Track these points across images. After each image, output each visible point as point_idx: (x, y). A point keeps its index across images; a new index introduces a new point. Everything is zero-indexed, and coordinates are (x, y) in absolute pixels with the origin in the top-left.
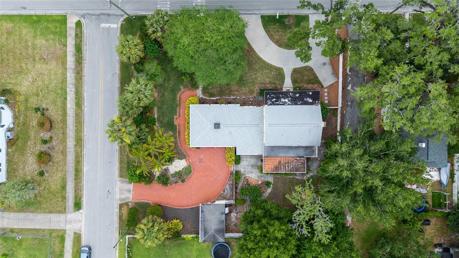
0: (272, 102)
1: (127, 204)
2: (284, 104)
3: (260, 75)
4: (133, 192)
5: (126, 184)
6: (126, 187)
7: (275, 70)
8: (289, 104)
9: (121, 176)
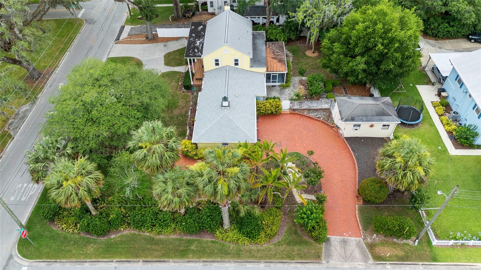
1: (371, 247)
4: (345, 236)
5: (333, 248)
6: (338, 248)
9: (317, 257)
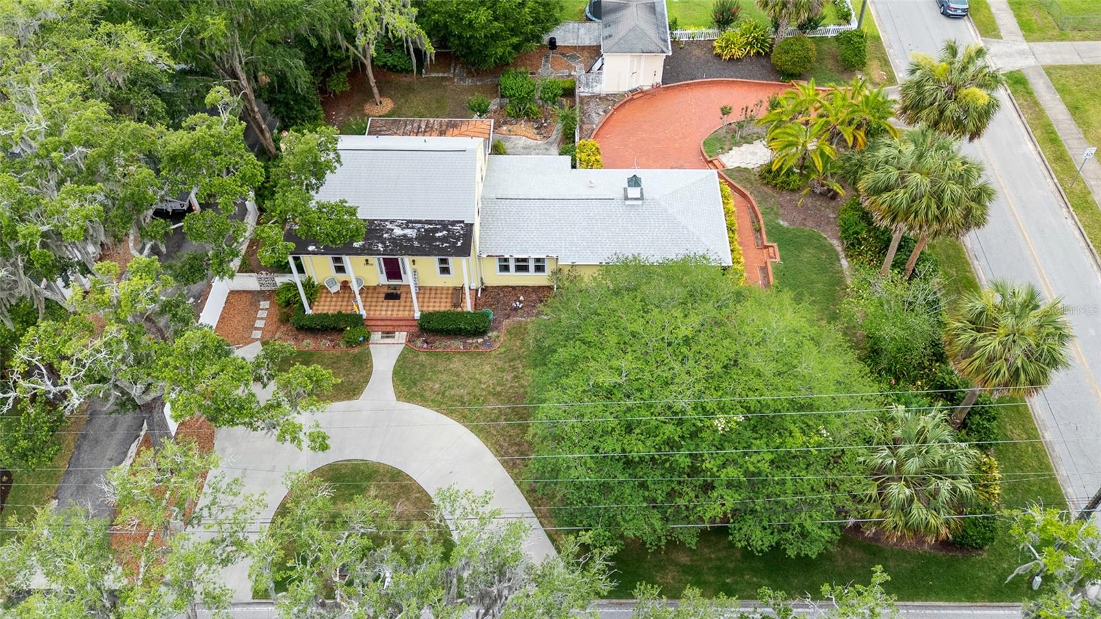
0: (448, 230)
2: (408, 224)
3: (483, 381)
7: (428, 394)
8: (392, 222)
